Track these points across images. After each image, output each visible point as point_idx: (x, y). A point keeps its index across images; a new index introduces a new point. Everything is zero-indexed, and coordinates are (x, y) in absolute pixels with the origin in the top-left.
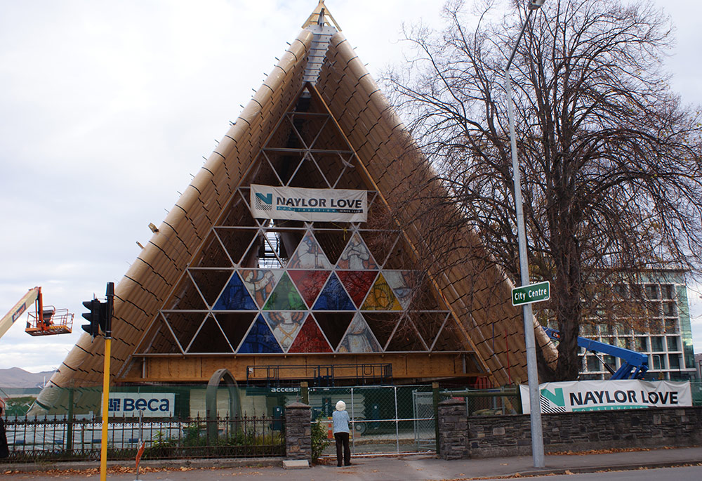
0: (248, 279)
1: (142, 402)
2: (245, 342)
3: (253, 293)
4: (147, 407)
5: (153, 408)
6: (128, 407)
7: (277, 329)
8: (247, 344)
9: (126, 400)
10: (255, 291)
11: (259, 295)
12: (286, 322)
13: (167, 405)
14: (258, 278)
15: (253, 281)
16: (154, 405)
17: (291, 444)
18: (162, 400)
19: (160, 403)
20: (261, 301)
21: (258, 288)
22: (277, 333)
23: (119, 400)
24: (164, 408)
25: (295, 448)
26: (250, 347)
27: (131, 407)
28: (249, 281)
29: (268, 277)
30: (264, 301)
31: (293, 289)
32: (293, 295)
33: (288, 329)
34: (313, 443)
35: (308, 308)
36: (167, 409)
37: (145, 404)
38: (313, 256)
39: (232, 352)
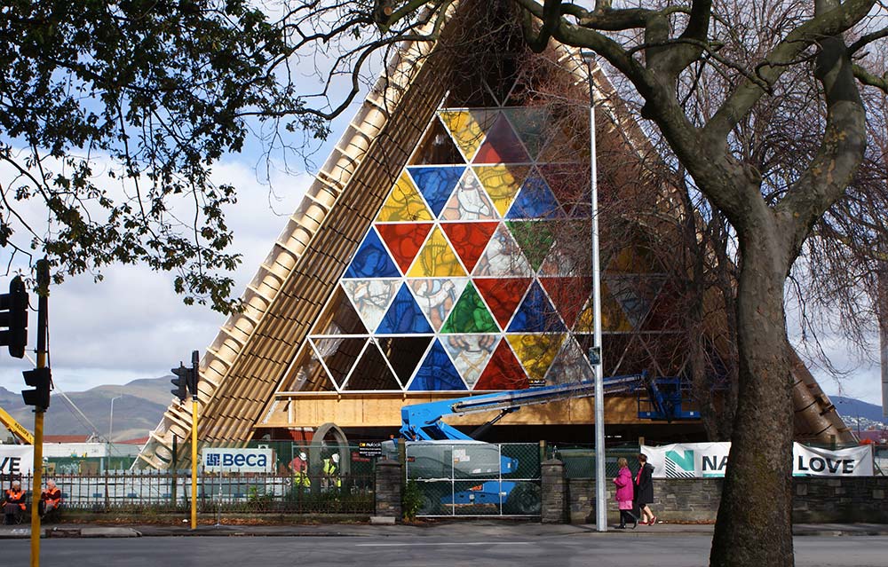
0: (420, 292)
1: (240, 458)
2: (417, 376)
3: (427, 310)
4: (245, 462)
5: (251, 463)
6: (227, 462)
7: (458, 359)
8: (420, 379)
9: (225, 455)
10: (430, 309)
11: (434, 313)
12: (471, 348)
13: (265, 461)
14: (434, 291)
15: (427, 294)
16: (252, 460)
17: (381, 501)
18: (260, 456)
19: (258, 458)
20: (438, 322)
21: (434, 304)
22: (460, 365)
23: (218, 455)
24: (261, 463)
25: (384, 505)
26: (423, 382)
27: (230, 462)
28: (422, 294)
29: (447, 289)
30: (442, 321)
31: (480, 304)
32: (481, 313)
33: (475, 358)
34: (402, 501)
35: (501, 329)
36: (265, 465)
37: (244, 460)
38: (507, 259)
39: (400, 389)
